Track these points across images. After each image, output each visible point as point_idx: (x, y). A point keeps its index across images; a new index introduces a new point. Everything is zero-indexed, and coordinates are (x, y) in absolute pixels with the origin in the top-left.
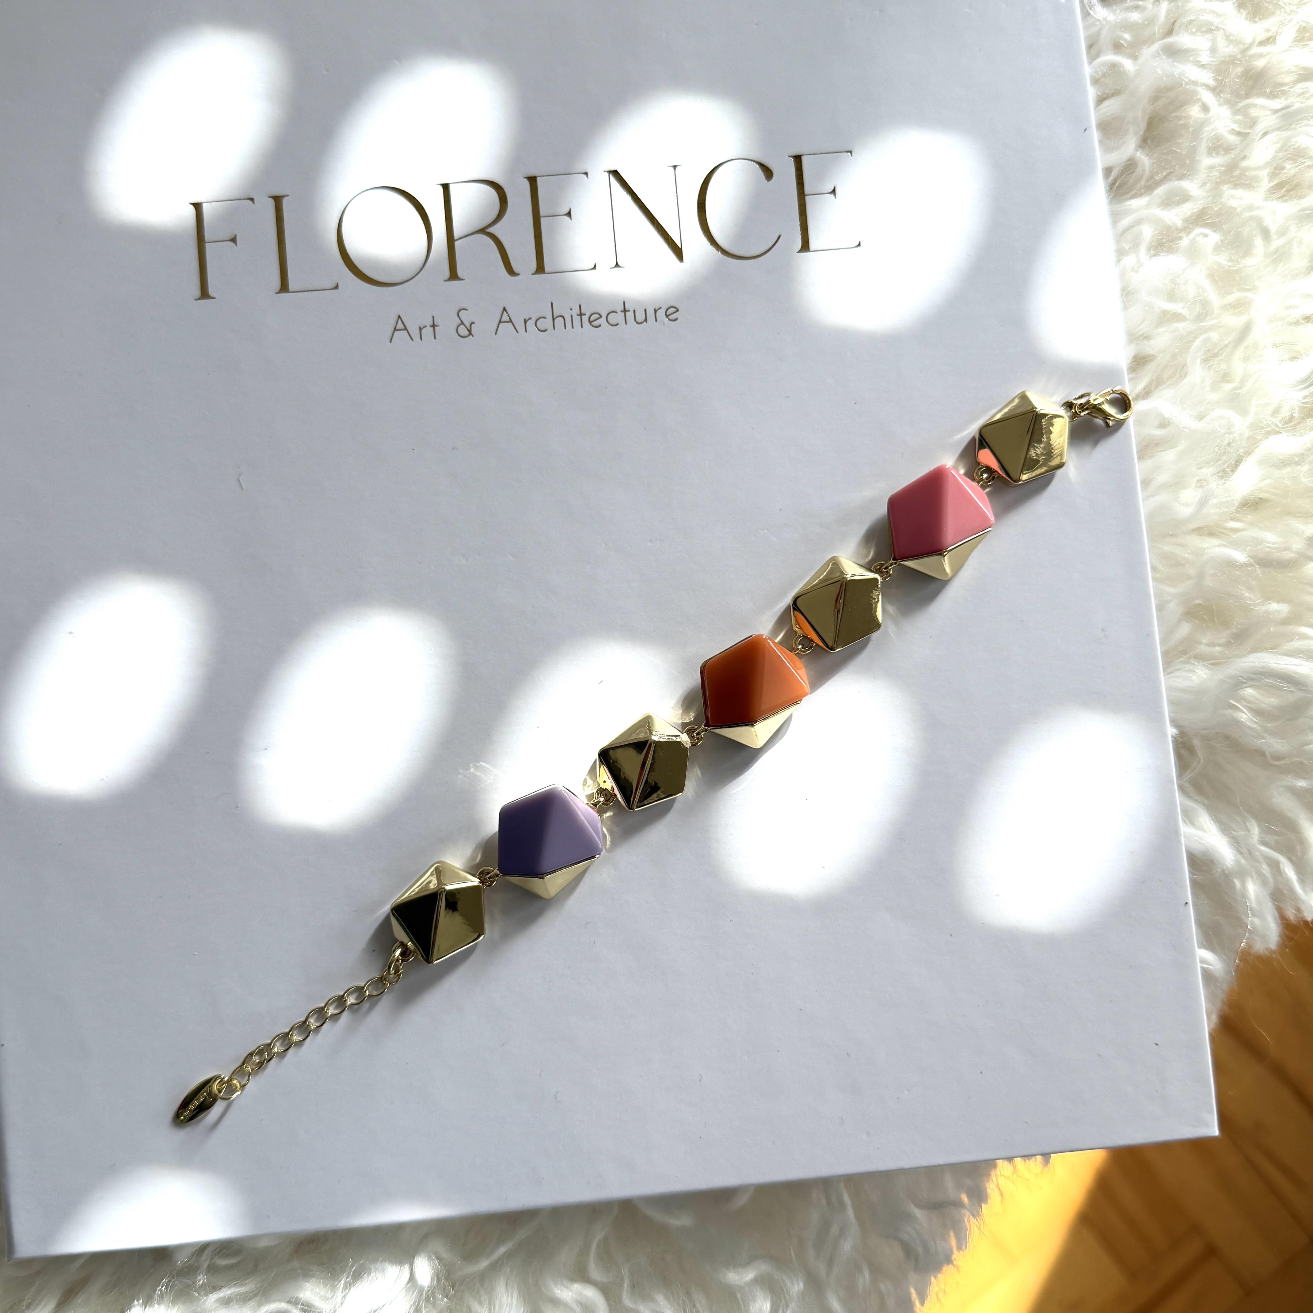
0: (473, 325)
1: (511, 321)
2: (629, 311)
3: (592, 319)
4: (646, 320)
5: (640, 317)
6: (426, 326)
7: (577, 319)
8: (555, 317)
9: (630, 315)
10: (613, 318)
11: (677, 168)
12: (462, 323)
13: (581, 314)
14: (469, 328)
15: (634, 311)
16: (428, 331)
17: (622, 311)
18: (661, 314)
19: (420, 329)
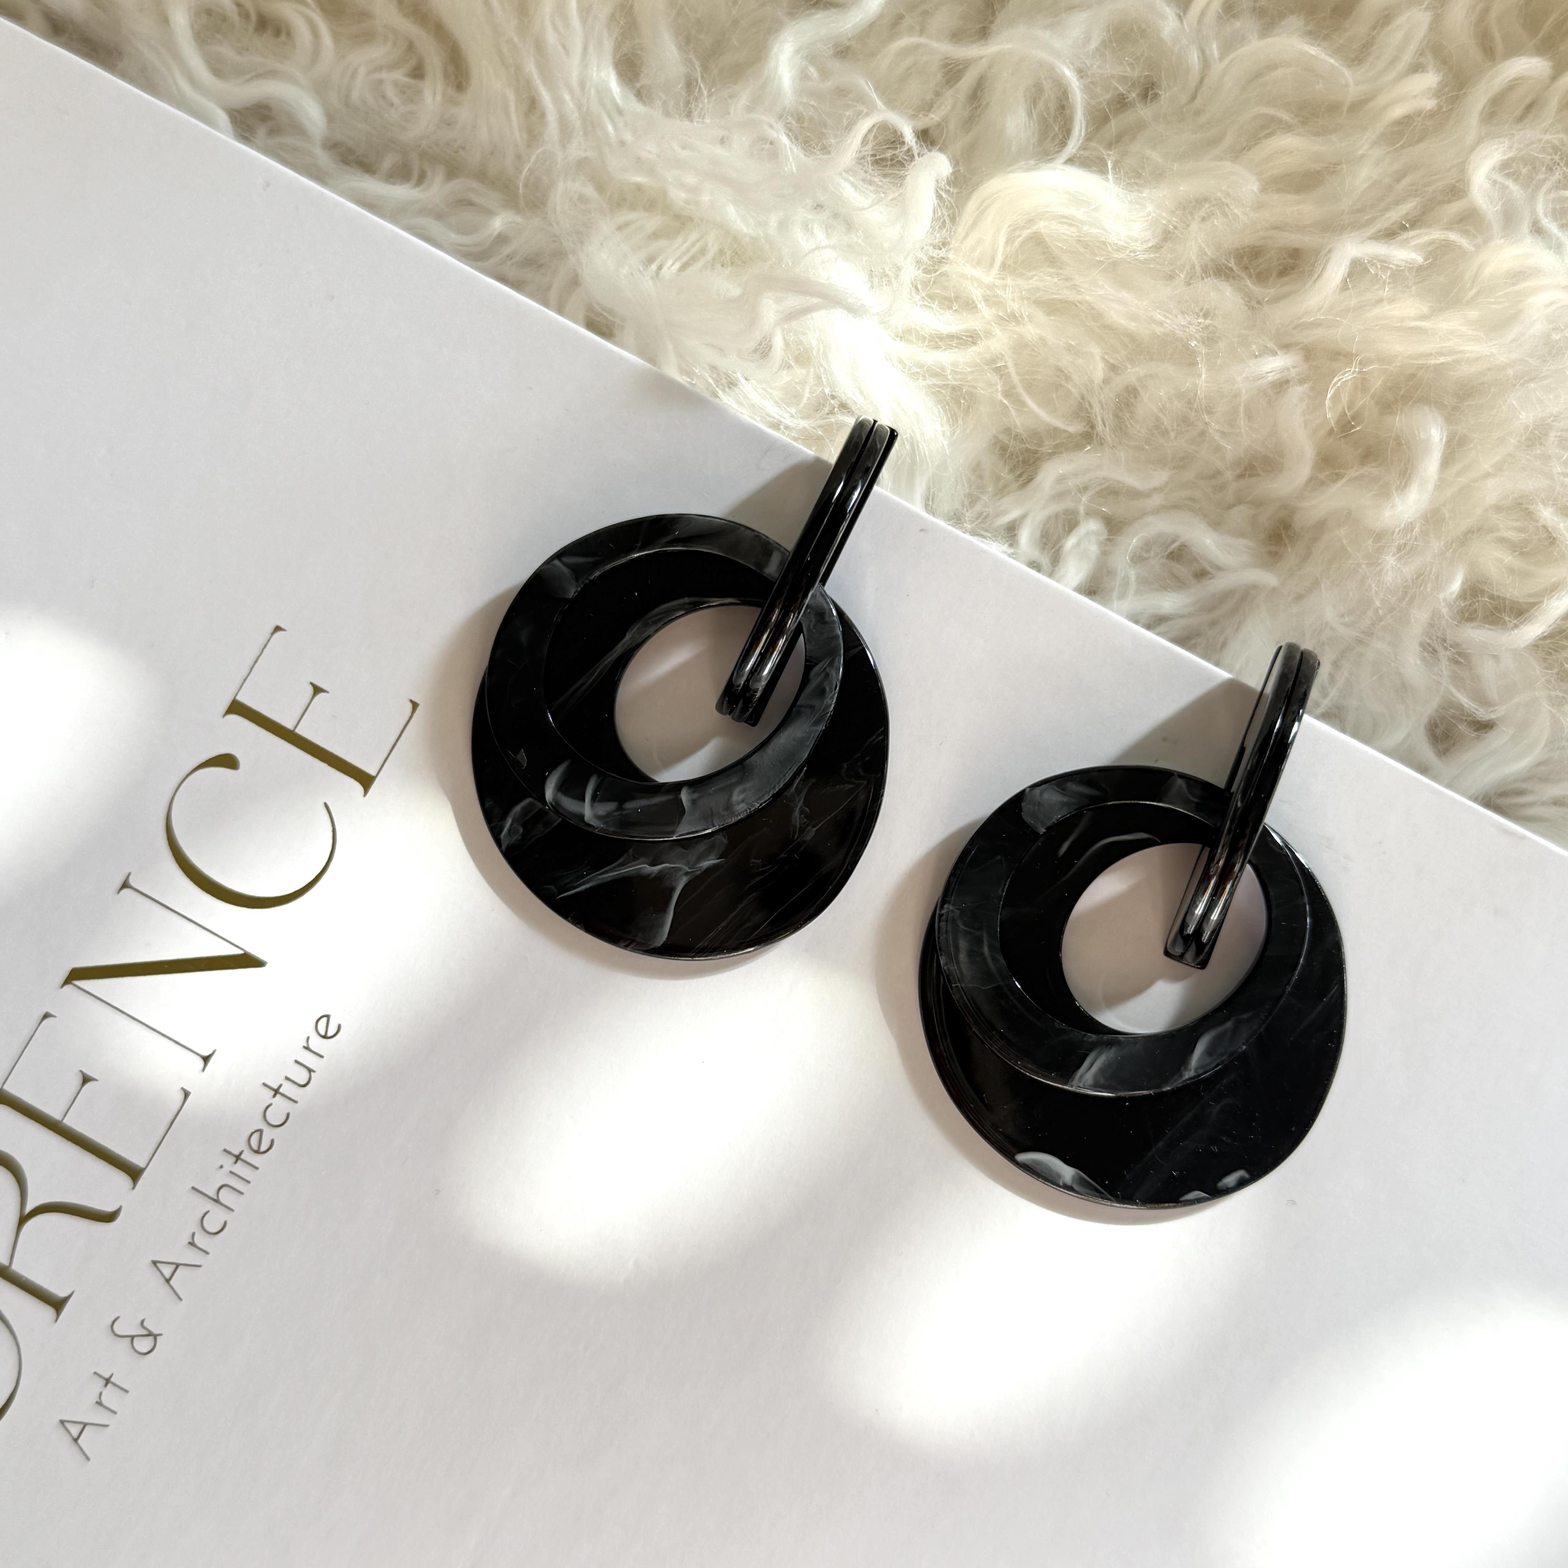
0: (145, 1324)
1: (178, 1266)
2: (280, 1086)
3: (255, 1146)
4: (310, 1071)
5: (301, 1076)
6: (101, 1394)
7: (240, 1168)
8: (215, 1198)
9: (288, 1088)
10: (275, 1117)
11: (132, 882)
12: (132, 1337)
13: (238, 1158)
14: (146, 1333)
15: (287, 1078)
16: (110, 1397)
17: (274, 1096)
18: (316, 1043)
19: (99, 1403)
